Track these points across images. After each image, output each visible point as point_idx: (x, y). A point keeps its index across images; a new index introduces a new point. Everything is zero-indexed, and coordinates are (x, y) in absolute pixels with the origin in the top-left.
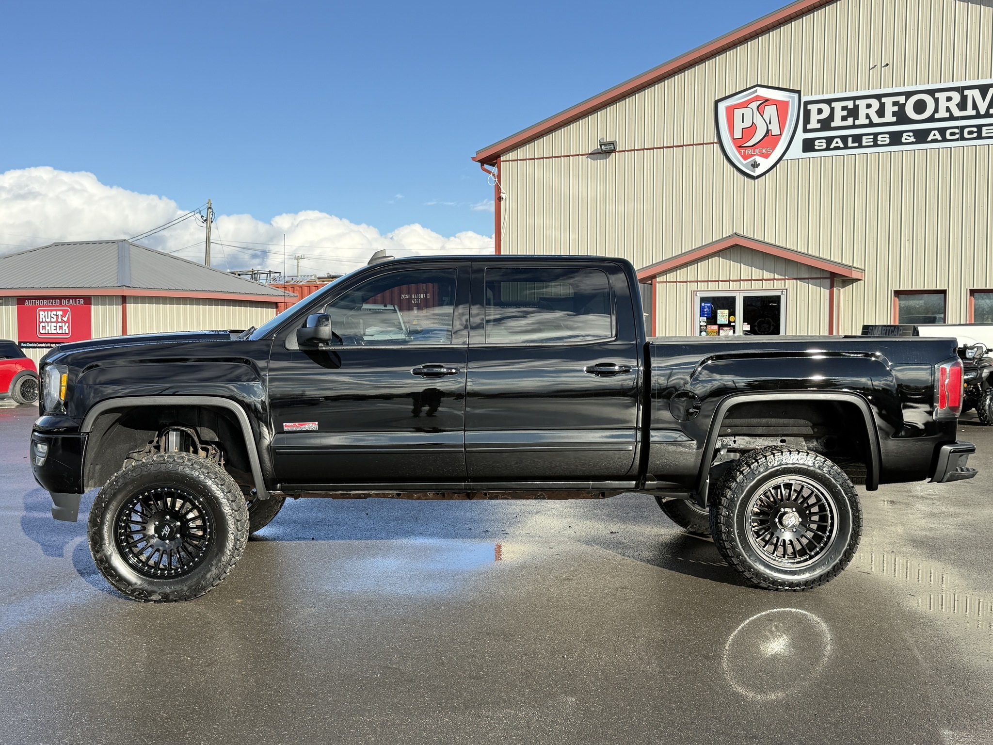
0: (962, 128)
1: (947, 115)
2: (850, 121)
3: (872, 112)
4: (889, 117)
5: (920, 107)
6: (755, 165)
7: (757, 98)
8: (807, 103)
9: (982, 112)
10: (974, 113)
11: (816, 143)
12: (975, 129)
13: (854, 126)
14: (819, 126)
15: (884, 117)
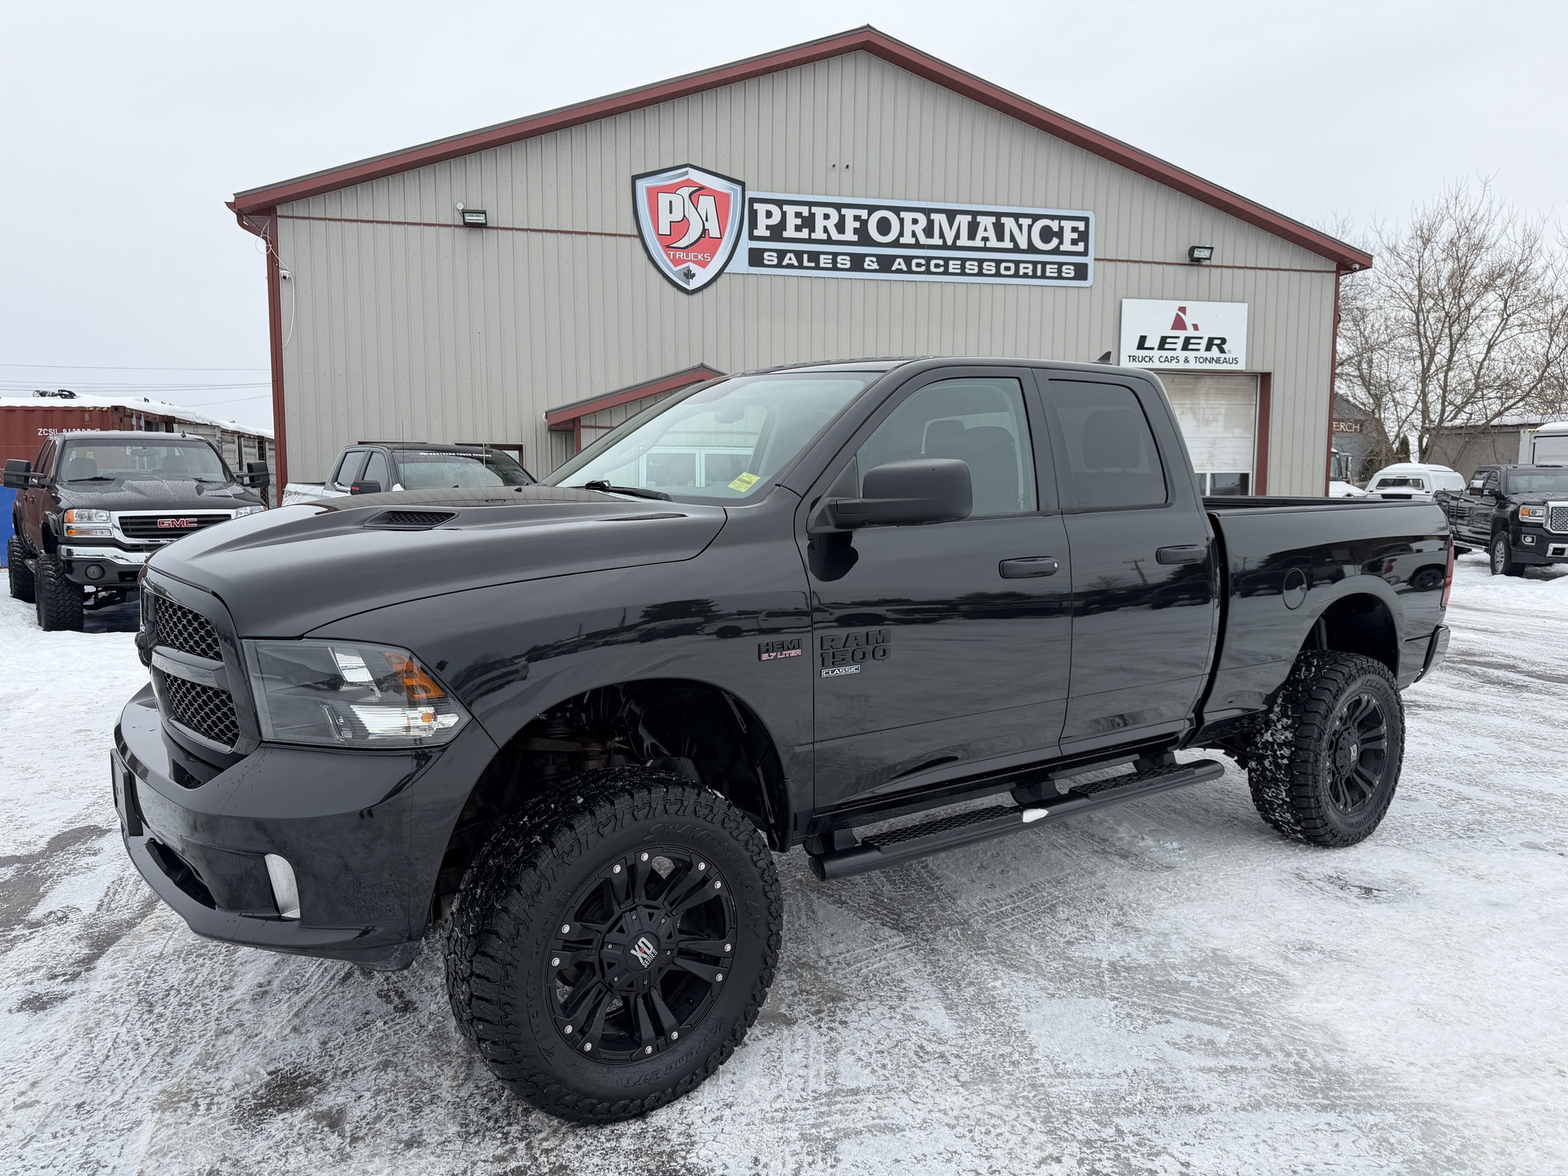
0: (929, 259)
1: (913, 241)
2: (805, 234)
3: (831, 224)
4: (849, 236)
5: (884, 226)
6: (689, 275)
7: (688, 183)
8: (752, 201)
9: (949, 243)
10: (940, 242)
11: (766, 255)
12: (941, 262)
13: (810, 241)
14: (767, 233)
15: (844, 233)
